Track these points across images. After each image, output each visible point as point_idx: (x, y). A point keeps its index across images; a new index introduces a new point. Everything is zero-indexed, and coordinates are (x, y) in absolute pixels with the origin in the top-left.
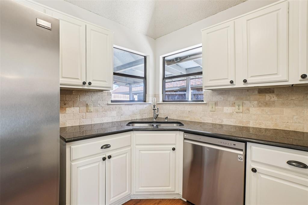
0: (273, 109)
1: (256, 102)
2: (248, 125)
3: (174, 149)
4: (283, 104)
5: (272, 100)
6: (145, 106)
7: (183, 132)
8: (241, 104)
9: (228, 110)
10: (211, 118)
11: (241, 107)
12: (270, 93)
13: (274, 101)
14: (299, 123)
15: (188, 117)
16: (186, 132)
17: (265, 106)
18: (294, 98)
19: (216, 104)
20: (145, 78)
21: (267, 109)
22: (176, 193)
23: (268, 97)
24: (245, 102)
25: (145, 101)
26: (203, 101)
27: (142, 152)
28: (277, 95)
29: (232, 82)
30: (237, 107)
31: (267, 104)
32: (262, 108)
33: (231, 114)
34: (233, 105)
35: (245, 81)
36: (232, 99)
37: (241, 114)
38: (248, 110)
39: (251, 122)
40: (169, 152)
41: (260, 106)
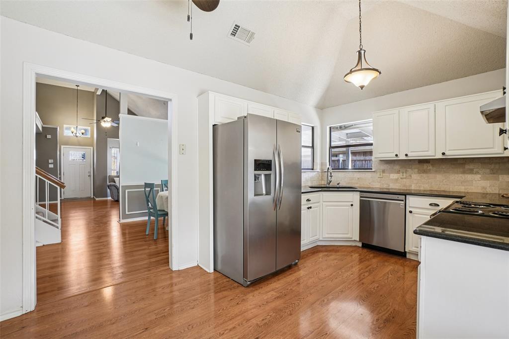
0: (429, 175)
1: (416, 170)
2: (410, 188)
3: (352, 205)
4: (436, 171)
5: (428, 168)
6: (314, 173)
7: (359, 193)
8: (404, 171)
9: (394, 176)
10: (379, 184)
11: (404, 174)
12: (427, 163)
13: (430, 169)
14: (447, 185)
15: (357, 183)
16: (361, 192)
17: (423, 173)
18: (444, 167)
19: (384, 171)
20: (313, 147)
21: (425, 175)
22: (353, 239)
23: (425, 166)
24: (408, 170)
25: (313, 169)
26: (371, 169)
27: (328, 207)
28: (432, 165)
29: (397, 155)
30: (401, 174)
31: (425, 172)
32: (421, 175)
33: (397, 180)
34: (398, 172)
35: (406, 155)
36: (397, 167)
37: (405, 180)
38: (411, 176)
39: (413, 185)
40: (348, 207)
41: (420, 173)
